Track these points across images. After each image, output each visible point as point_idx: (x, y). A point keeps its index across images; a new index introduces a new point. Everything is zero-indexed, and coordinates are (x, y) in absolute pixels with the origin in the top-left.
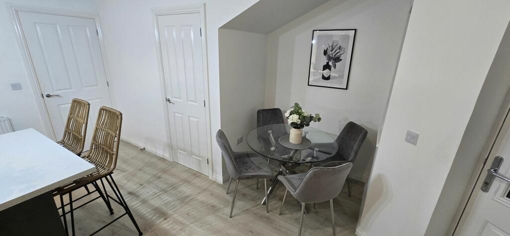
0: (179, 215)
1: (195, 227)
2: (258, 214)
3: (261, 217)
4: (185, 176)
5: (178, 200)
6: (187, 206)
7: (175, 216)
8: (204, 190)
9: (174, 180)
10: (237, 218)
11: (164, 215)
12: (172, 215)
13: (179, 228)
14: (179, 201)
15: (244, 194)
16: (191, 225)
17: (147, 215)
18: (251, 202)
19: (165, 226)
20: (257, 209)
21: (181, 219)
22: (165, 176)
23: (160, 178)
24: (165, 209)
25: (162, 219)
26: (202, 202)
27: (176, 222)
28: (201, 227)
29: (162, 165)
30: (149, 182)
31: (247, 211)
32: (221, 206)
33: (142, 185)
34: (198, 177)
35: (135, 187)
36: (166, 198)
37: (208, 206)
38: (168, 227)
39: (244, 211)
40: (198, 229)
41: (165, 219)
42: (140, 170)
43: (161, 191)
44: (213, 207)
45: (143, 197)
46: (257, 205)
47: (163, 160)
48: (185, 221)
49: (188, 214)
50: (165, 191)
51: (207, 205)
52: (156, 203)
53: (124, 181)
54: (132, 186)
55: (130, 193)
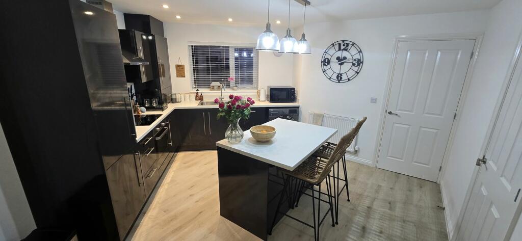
35: (374, 228)
53: (377, 216)
54: (374, 225)
55: (364, 229)
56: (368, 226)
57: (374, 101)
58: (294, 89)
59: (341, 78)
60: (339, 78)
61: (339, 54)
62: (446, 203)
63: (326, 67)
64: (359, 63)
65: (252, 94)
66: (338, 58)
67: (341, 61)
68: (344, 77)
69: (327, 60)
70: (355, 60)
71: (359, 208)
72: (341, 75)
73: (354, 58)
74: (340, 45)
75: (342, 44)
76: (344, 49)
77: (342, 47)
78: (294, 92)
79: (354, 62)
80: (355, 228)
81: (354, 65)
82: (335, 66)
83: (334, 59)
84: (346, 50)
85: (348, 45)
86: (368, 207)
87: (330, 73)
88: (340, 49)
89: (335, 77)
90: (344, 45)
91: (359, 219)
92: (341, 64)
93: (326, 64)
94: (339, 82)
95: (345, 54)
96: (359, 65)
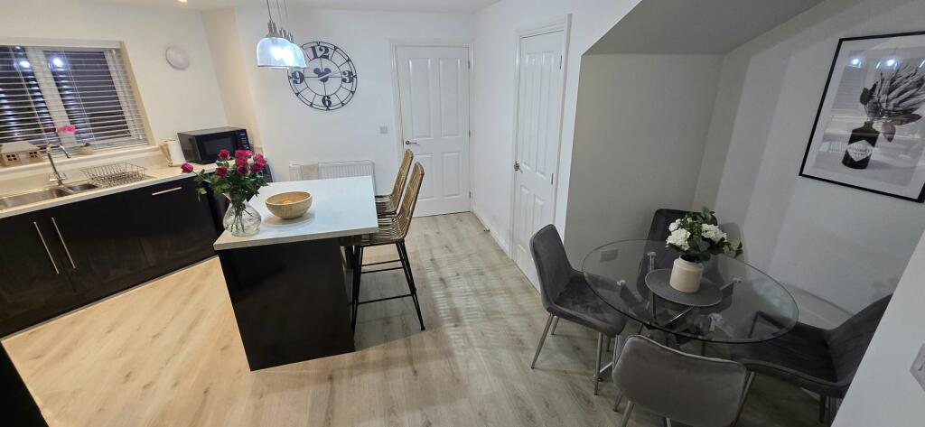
0: (472, 330)
1: (480, 354)
2: (578, 387)
3: (578, 394)
4: (513, 284)
5: (484, 311)
6: (488, 324)
7: (468, 328)
8: (525, 314)
9: (495, 284)
10: (540, 373)
11: (457, 319)
12: (465, 325)
13: (463, 344)
14: (483, 313)
15: (578, 349)
16: (477, 349)
17: (442, 311)
18: (582, 365)
19: (450, 333)
20: (584, 380)
21: (472, 336)
22: (489, 274)
23: (482, 275)
24: (462, 313)
25: (452, 324)
26: (510, 329)
27: (465, 335)
28: (487, 357)
29: (495, 259)
30: (468, 275)
31: (563, 373)
32: (531, 347)
33: (458, 275)
34: (528, 292)
35: (450, 274)
36: (474, 303)
37: (515, 338)
38: (452, 337)
39: (558, 371)
40: (482, 358)
41: (456, 326)
42: (469, 256)
43: (472, 291)
44: (520, 342)
45: (450, 289)
46: (586, 374)
47: (501, 252)
48: (474, 340)
49: (483, 334)
50: (477, 293)
51: (514, 335)
52: (459, 302)
53: (444, 264)
54: (448, 272)
55: (441, 280)
56: (444, 277)
57: (384, 130)
58: (244, 131)
59: (330, 103)
60: (327, 102)
61: (317, 64)
62: (488, 225)
63: (300, 87)
64: (351, 77)
65: (142, 155)
66: (316, 71)
67: (323, 75)
68: (334, 100)
69: (298, 74)
70: (344, 73)
71: (424, 265)
72: (328, 97)
73: (342, 69)
74: (313, 48)
75: (317, 49)
76: (322, 56)
77: (319, 54)
78: (246, 136)
79: (344, 76)
80: (434, 284)
81: (344, 80)
82: (314, 83)
83: (310, 73)
84: (327, 57)
85: (327, 50)
86: (432, 260)
87: (308, 95)
88: (316, 57)
89: (318, 101)
90: (321, 50)
91: (431, 275)
92: (324, 80)
93: (299, 81)
94: (328, 109)
95: (326, 64)
96: (351, 81)
